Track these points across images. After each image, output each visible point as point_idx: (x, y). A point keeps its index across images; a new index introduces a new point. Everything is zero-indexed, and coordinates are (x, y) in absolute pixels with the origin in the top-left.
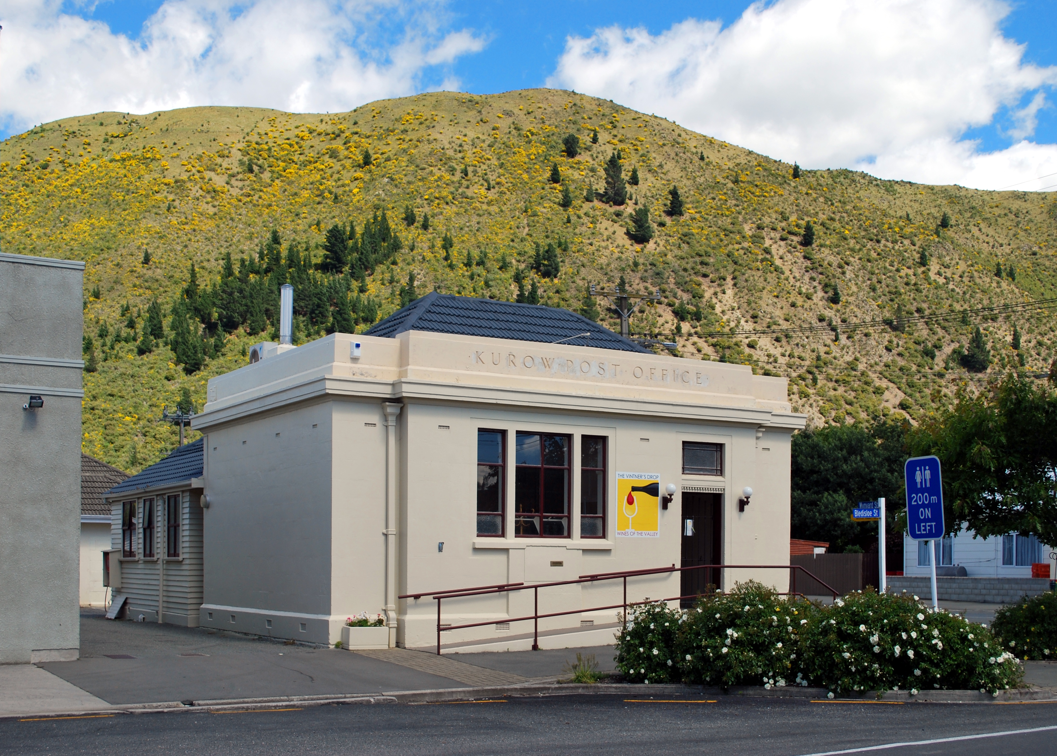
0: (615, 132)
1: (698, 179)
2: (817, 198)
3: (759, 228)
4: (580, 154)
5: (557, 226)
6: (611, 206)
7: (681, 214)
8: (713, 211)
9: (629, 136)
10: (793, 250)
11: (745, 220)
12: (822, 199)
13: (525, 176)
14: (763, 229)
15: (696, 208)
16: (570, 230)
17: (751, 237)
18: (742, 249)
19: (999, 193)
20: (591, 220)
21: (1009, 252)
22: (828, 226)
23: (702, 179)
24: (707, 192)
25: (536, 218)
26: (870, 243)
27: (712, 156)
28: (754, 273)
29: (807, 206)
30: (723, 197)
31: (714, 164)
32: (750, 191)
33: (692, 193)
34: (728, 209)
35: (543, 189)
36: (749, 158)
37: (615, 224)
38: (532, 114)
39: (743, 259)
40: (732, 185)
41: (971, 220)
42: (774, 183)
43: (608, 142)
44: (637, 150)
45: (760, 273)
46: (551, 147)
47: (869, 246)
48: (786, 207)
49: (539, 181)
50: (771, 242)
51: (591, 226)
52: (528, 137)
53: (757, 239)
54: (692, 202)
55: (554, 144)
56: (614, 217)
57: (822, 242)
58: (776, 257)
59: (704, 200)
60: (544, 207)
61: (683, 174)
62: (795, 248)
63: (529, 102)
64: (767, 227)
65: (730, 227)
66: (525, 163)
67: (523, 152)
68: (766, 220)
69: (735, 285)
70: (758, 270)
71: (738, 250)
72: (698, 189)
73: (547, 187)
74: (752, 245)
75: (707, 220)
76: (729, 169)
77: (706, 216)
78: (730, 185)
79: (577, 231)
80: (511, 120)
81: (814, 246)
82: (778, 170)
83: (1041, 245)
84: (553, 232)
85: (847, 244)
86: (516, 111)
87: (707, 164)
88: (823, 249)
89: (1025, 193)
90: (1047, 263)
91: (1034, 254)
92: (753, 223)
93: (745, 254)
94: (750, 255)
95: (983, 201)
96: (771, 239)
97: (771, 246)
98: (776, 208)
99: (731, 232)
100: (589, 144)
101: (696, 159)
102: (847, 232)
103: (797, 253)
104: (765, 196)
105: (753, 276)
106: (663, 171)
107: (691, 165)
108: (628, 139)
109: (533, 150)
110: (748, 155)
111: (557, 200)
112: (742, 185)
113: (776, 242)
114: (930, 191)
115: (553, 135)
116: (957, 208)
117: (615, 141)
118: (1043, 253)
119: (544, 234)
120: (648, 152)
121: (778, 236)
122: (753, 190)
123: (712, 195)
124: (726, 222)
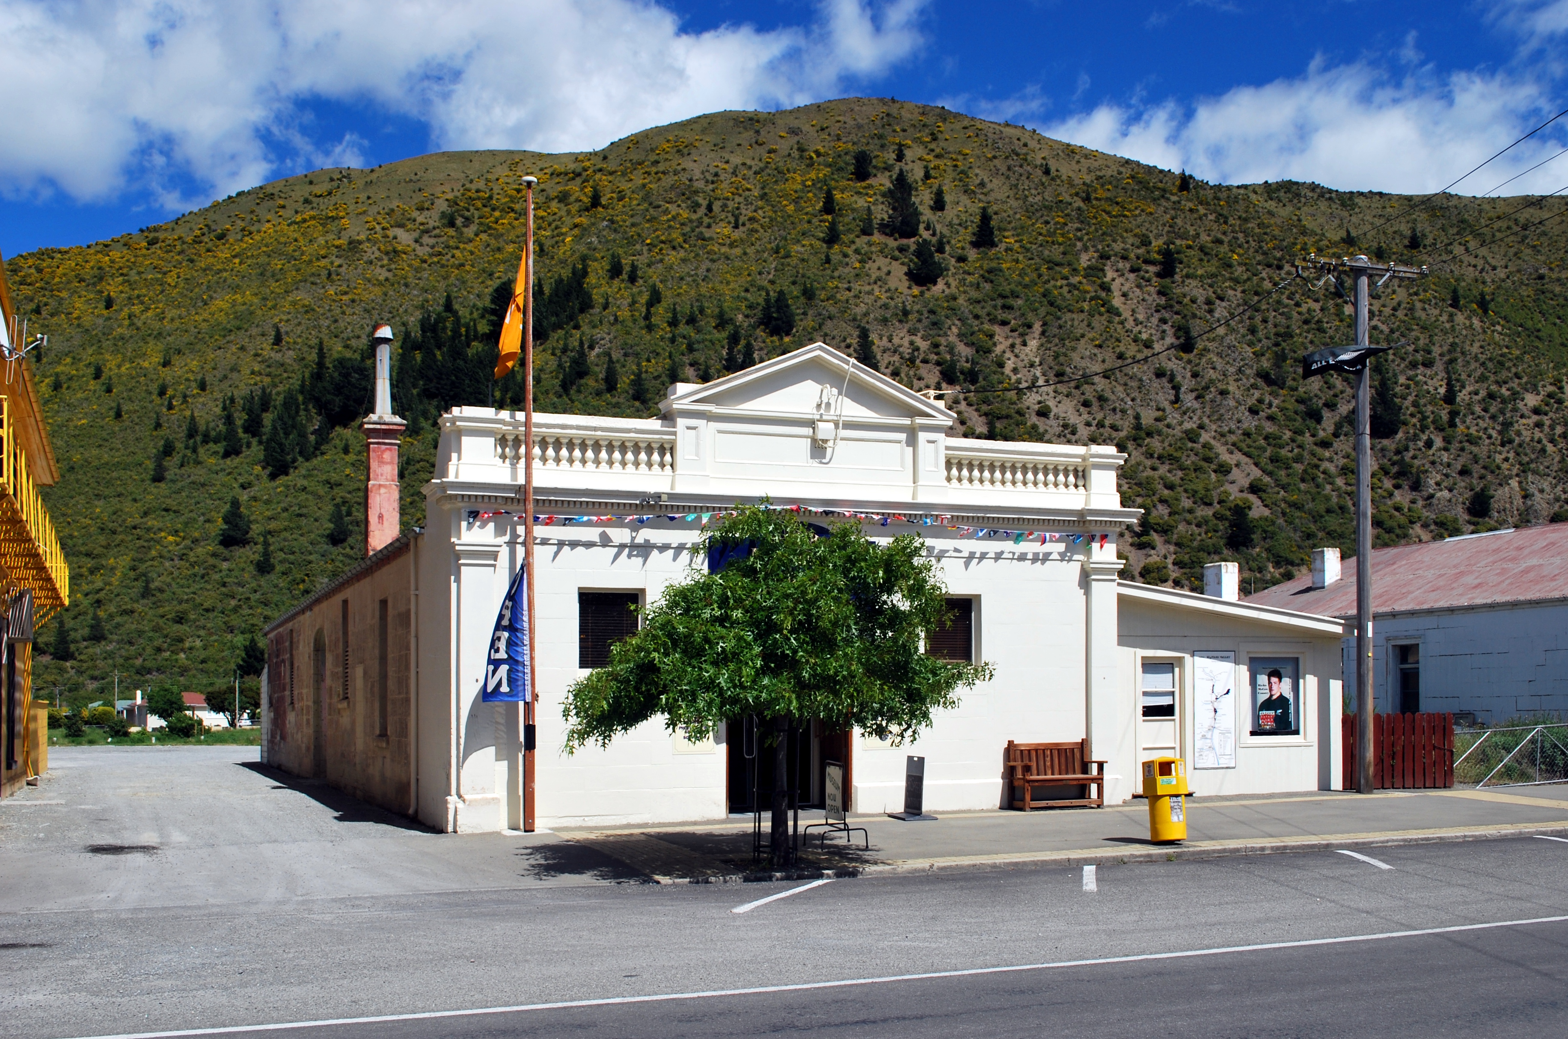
0: (933, 146)
1: (1030, 199)
2: (1205, 215)
3: (1104, 257)
4: (875, 176)
5: (813, 270)
6: (896, 240)
7: (993, 245)
8: (1041, 238)
9: (951, 149)
10: (1144, 283)
11: (1086, 249)
12: (1212, 217)
13: (791, 208)
14: (1108, 258)
15: (1018, 235)
16: (829, 272)
17: (1085, 269)
18: (1068, 285)
19: (1505, 199)
20: (859, 257)
21: (1503, 276)
22: (1207, 250)
23: (1039, 198)
24: (1038, 215)
25: (788, 260)
26: (1267, 270)
27: (1065, 169)
28: (1075, 316)
29: (1188, 227)
30: (1061, 220)
31: (1064, 177)
32: (1104, 211)
33: (1018, 216)
34: (1063, 235)
35: (809, 222)
36: (1121, 169)
37: (894, 263)
38: (827, 131)
39: (1064, 299)
40: (1082, 204)
41: (1457, 237)
42: (1145, 198)
43: (920, 159)
44: (956, 166)
45: (1082, 316)
46: (838, 170)
47: (1264, 275)
48: (1153, 228)
49: (807, 214)
50: (1115, 275)
51: (858, 265)
52: (811, 158)
53: (1095, 271)
54: (1015, 229)
55: (843, 165)
56: (897, 253)
57: (1191, 271)
58: (1117, 293)
59: (1033, 224)
60: (803, 246)
61: (1011, 193)
62: (1148, 280)
63: (827, 116)
64: (1116, 255)
65: (1059, 258)
66: (796, 192)
67: (799, 178)
68: (1118, 247)
69: (1043, 333)
70: (1082, 311)
71: (1061, 287)
72: (1027, 211)
73: (815, 221)
74: (1084, 281)
75: (1028, 250)
76: (1084, 184)
77: (1029, 246)
78: (1079, 203)
79: (836, 274)
80: (796, 138)
81: (1177, 277)
82: (1161, 182)
83: (1553, 266)
84: (803, 276)
85: (1231, 273)
86: (806, 128)
87: (1053, 179)
88: (1187, 281)
89: (1543, 198)
90: (1557, 289)
91: (1541, 277)
92: (1097, 251)
93: (1069, 292)
94: (1076, 292)
95: (1480, 212)
96: (1117, 271)
97: (1113, 280)
98: (1137, 231)
99: (1057, 265)
100: (891, 162)
101: (1039, 172)
102: (1236, 257)
103: (1149, 288)
104: (1125, 216)
105: (1073, 320)
106: (985, 190)
107: (1027, 182)
108: (949, 153)
109: (813, 175)
110: (1122, 166)
111: (822, 235)
112: (1094, 202)
113: (1123, 275)
114: (1406, 202)
115: (846, 154)
116: (1439, 223)
117: (930, 157)
118: (1554, 276)
119: (791, 279)
120: (970, 168)
121: (1128, 266)
122: (1109, 209)
123: (1046, 218)
124: (1056, 252)
